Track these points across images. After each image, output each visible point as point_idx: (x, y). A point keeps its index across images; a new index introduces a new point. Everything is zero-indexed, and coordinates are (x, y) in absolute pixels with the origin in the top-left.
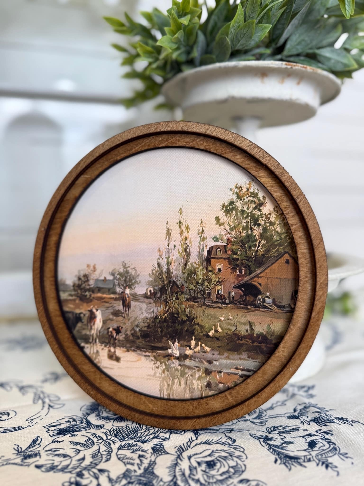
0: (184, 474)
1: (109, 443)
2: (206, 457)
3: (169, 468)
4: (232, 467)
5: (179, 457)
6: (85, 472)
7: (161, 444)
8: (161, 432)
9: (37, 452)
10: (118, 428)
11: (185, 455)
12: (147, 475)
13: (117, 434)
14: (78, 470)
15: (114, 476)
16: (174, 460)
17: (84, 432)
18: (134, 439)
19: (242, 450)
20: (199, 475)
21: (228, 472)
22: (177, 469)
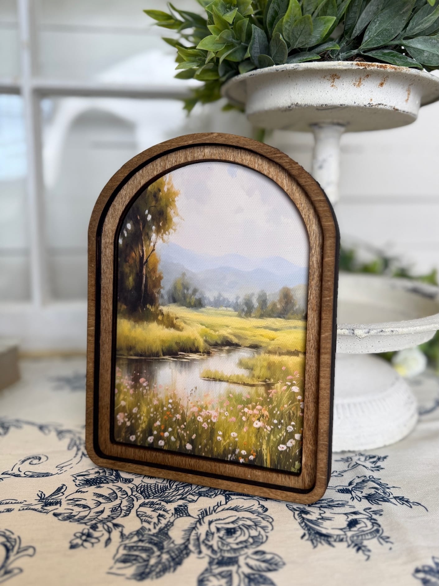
0: (198, 539)
1: (132, 499)
2: (228, 523)
3: (185, 531)
4: (253, 537)
5: (200, 521)
6: (100, 526)
7: (186, 506)
8: (190, 494)
9: (59, 500)
10: (146, 485)
11: (207, 519)
12: (160, 536)
13: (144, 491)
14: (94, 522)
15: (126, 532)
16: (194, 523)
17: (110, 485)
18: (160, 498)
19: (271, 520)
20: (215, 542)
21: (246, 541)
22: (194, 532)
